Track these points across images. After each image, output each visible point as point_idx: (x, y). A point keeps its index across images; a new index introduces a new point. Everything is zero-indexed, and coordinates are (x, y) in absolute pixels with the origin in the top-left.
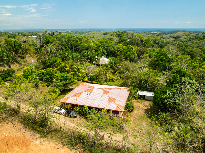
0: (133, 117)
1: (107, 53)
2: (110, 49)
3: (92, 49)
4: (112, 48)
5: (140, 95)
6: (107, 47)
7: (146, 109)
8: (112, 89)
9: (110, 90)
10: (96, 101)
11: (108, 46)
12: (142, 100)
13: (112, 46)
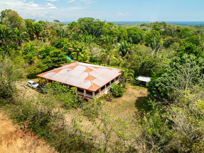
0: (117, 102)
1: (133, 41)
2: (137, 37)
3: (115, 35)
4: (139, 36)
5: (140, 81)
6: (133, 35)
7: (140, 96)
8: (100, 68)
9: (96, 68)
10: (73, 78)
11: (135, 34)
12: (141, 87)
13: (139, 34)
